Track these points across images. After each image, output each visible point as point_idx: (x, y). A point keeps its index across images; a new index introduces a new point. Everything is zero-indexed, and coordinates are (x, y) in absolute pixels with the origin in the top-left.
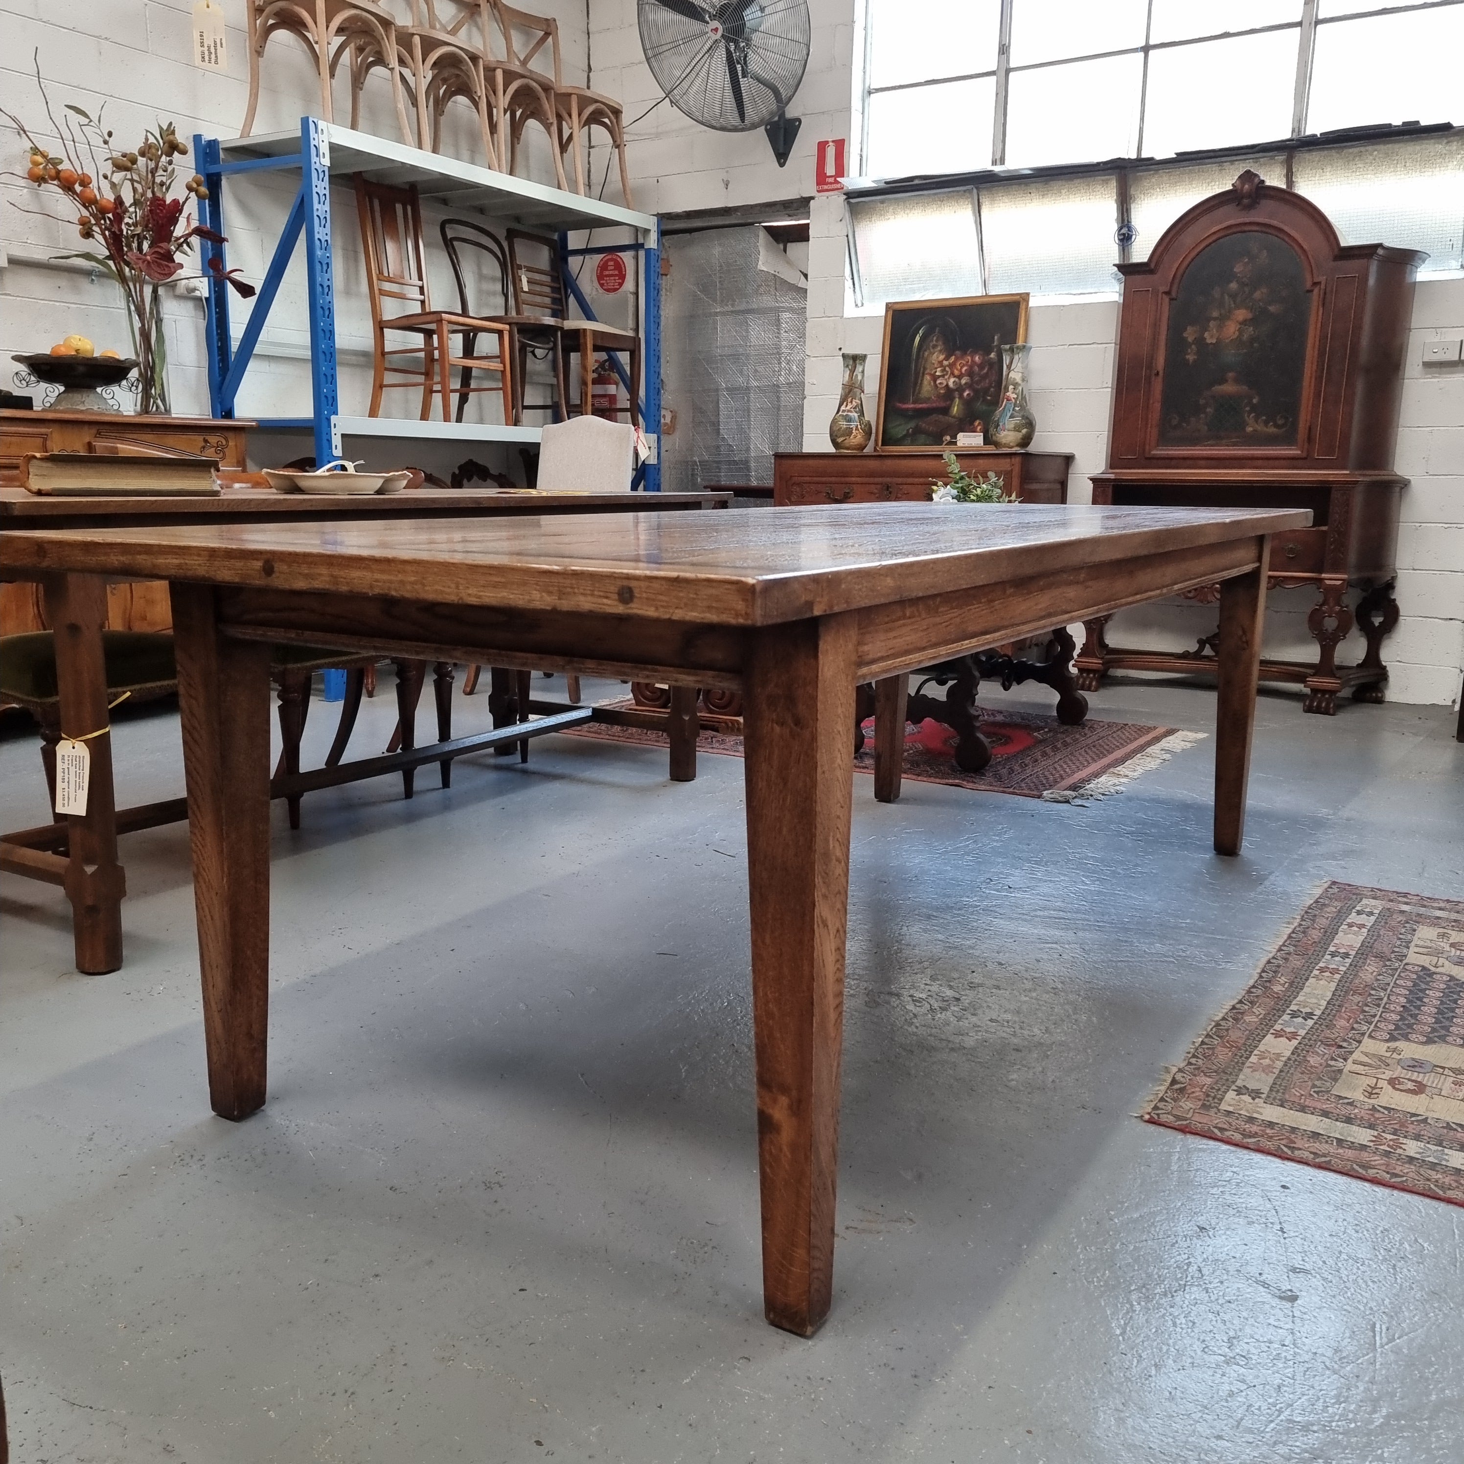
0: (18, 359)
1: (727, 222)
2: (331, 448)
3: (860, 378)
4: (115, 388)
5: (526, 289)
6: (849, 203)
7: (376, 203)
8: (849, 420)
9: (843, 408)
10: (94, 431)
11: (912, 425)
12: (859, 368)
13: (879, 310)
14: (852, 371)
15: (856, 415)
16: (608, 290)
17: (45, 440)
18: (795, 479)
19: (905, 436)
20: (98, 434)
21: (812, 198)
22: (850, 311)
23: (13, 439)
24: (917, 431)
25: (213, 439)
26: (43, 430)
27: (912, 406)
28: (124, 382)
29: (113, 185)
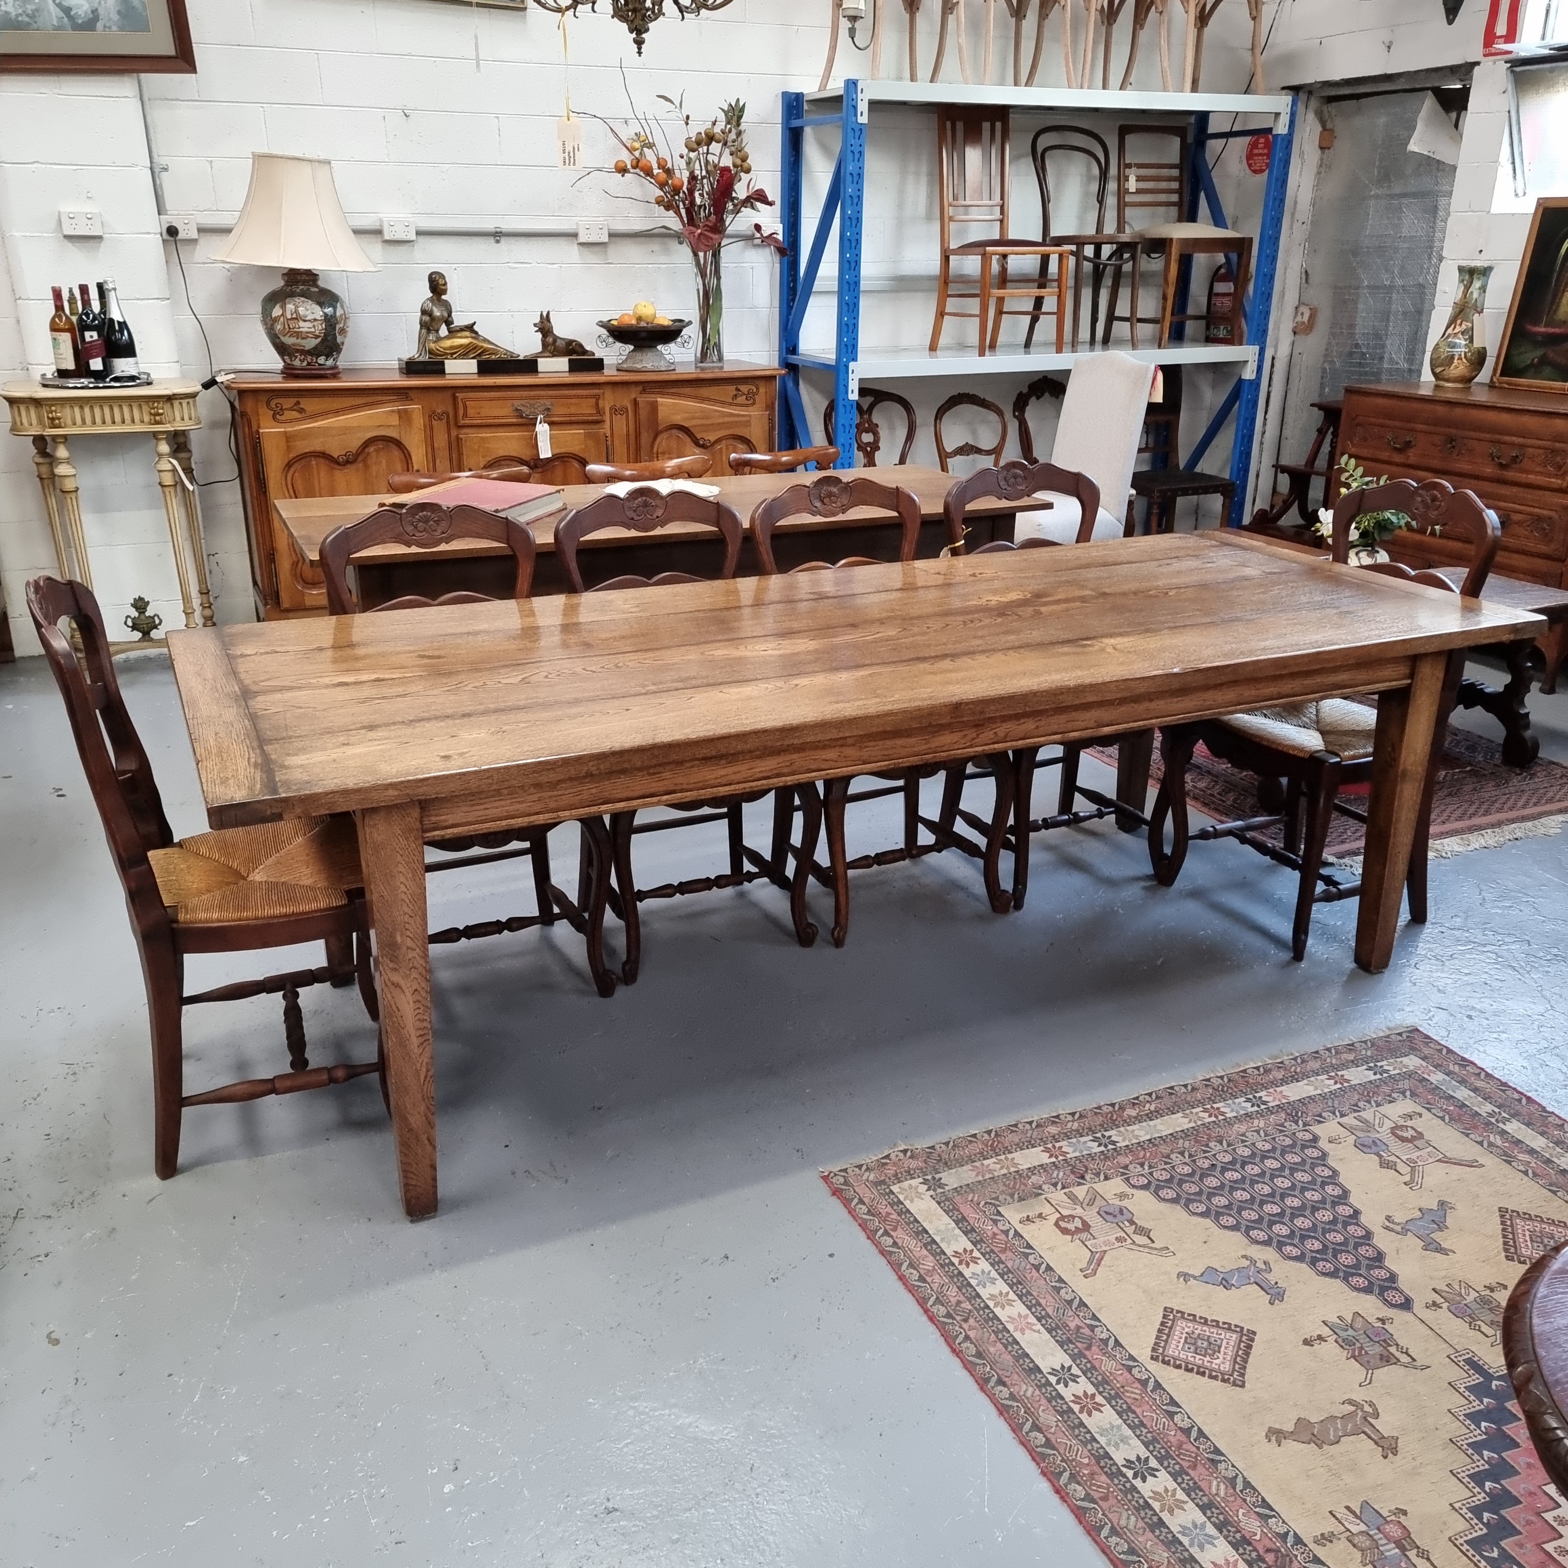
0: (602, 325)
1: (1393, 88)
2: (847, 393)
3: (1475, 295)
4: (672, 345)
5: (1132, 189)
6: (1512, 72)
7: (960, 125)
8: (1454, 346)
9: (1450, 331)
10: (640, 388)
11: (1539, 353)
12: (1477, 284)
13: (1528, 207)
14: (1467, 288)
15: (1463, 342)
16: (1255, 172)
17: (598, 400)
18: (1360, 419)
19: (1532, 365)
20: (644, 391)
21: (1478, 63)
22: (1498, 207)
23: (573, 401)
24: (1544, 361)
25: (744, 388)
26: (596, 391)
27: (1542, 329)
28: (679, 340)
29: (688, 164)
